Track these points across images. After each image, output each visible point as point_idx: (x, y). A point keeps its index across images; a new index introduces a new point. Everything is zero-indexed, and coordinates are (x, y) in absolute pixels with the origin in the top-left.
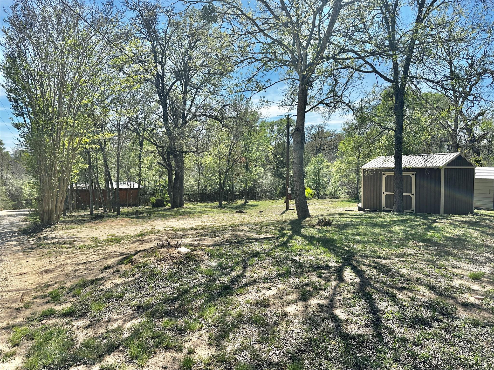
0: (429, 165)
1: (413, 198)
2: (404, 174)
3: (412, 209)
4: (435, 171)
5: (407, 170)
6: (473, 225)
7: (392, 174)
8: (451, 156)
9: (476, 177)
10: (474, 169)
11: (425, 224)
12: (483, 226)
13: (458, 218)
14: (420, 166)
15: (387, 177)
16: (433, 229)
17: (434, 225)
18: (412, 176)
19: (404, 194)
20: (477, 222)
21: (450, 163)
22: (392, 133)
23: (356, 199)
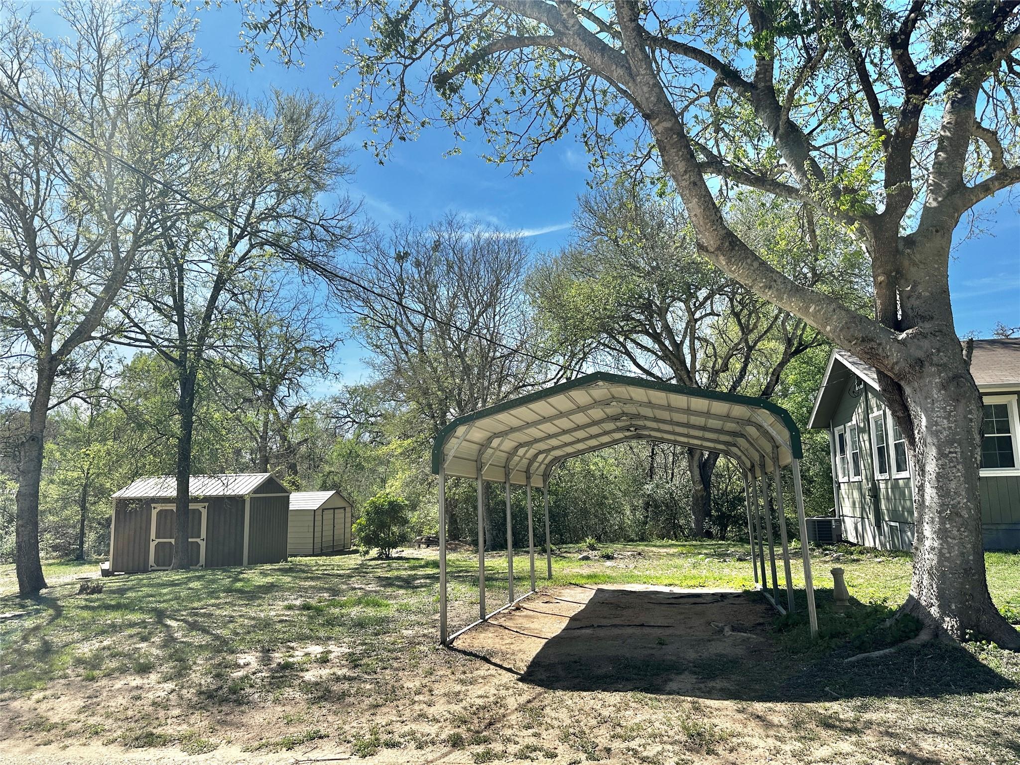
0: (229, 493)
1: (203, 545)
2: (192, 506)
3: (200, 564)
4: (237, 501)
5: (196, 499)
6: (285, 571)
7: (173, 507)
8: (258, 479)
9: (291, 508)
10: (288, 497)
11: (229, 577)
12: (298, 572)
13: (268, 567)
14: (215, 494)
15: (160, 513)
16: (240, 580)
17: (242, 576)
18: (202, 510)
19: (190, 540)
20: (290, 568)
21: (259, 489)
22: (173, 441)
23: (77, 559)
